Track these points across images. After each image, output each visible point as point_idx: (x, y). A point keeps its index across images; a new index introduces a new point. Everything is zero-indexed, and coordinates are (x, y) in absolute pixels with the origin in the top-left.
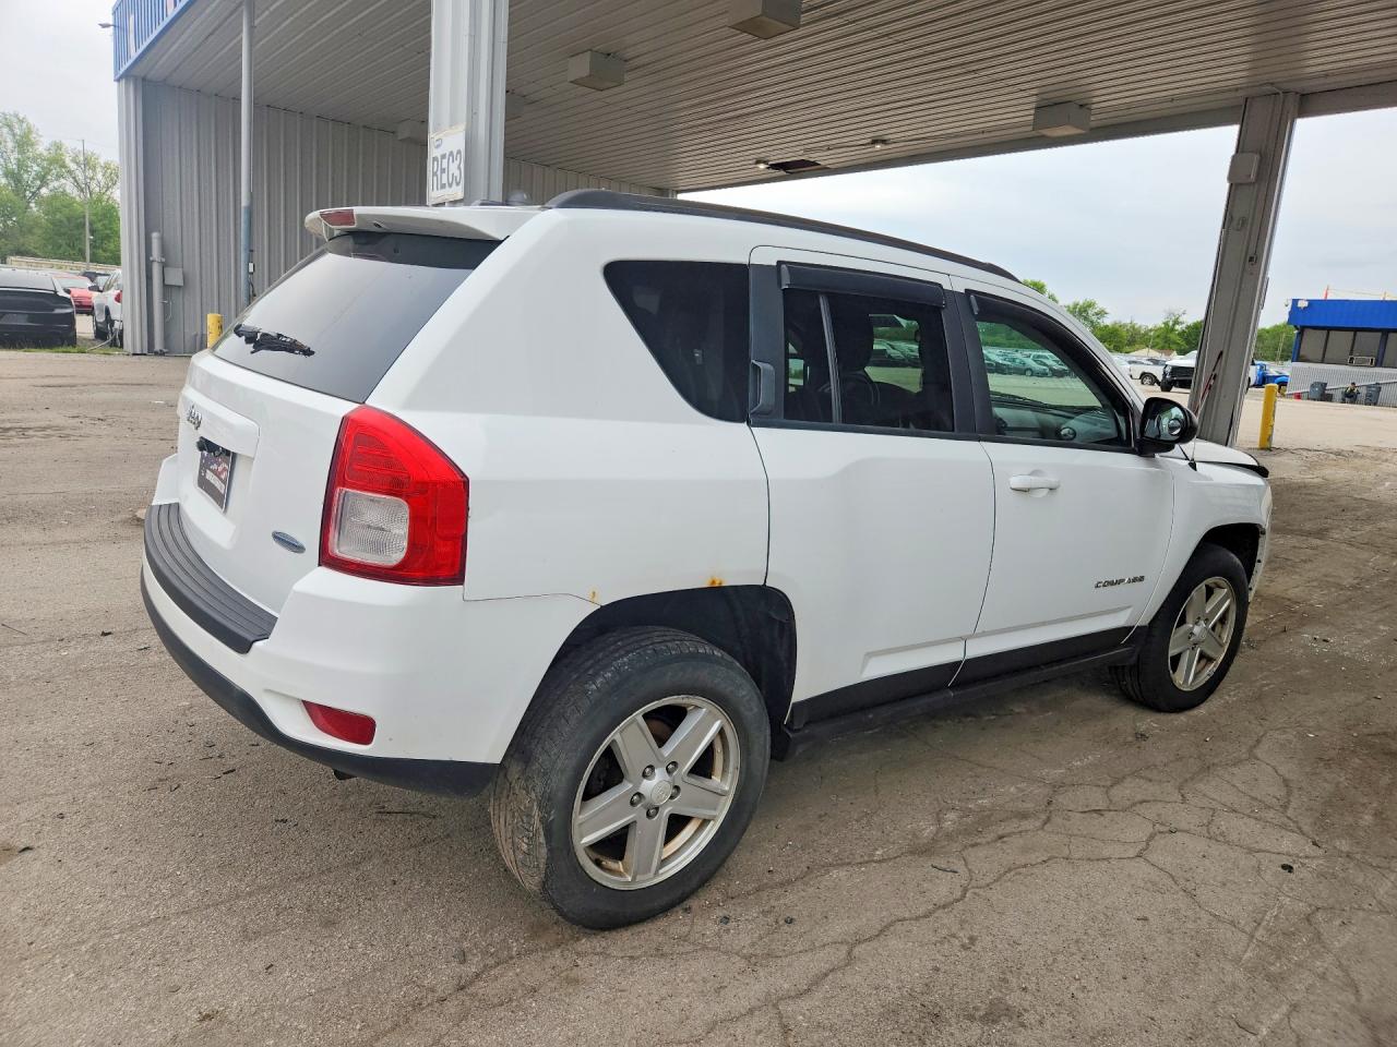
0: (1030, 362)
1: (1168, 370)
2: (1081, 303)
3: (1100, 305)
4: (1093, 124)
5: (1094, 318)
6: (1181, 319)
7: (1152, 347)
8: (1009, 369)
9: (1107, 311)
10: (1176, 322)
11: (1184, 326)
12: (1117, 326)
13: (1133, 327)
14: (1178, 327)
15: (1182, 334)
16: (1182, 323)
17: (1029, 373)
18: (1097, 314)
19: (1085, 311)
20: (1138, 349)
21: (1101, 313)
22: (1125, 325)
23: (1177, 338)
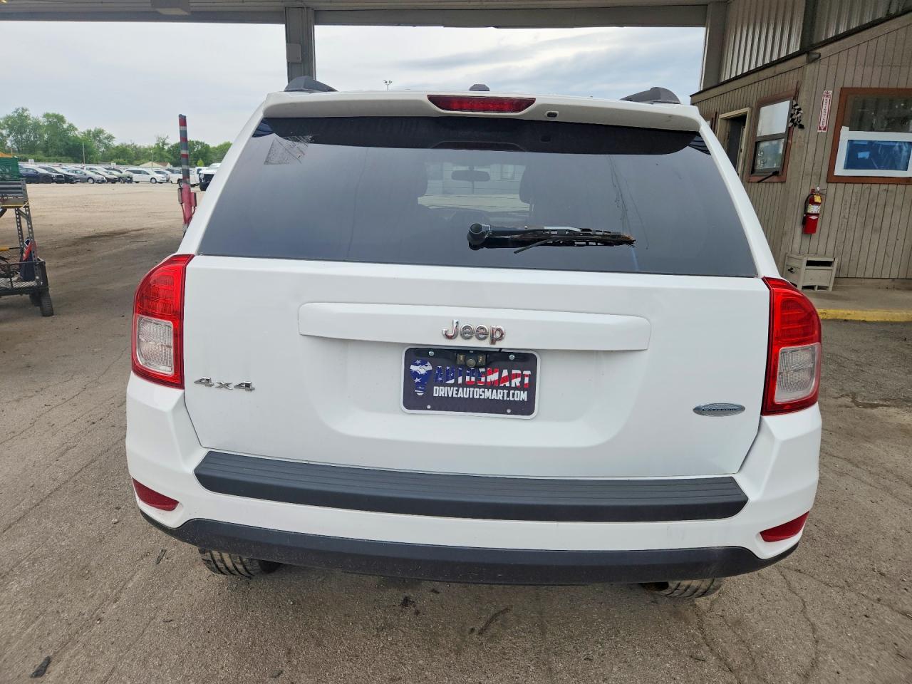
0: (90, 174)
1: (202, 176)
2: (93, 130)
3: (108, 131)
4: (192, 9)
5: (105, 141)
6: (166, 142)
7: (154, 161)
8: (76, 179)
9: (114, 135)
10: (164, 144)
11: (170, 146)
12: (124, 146)
13: (135, 147)
14: (166, 147)
15: (169, 151)
16: (168, 144)
17: (91, 181)
18: (108, 139)
19: (98, 136)
20: (143, 163)
21: (110, 138)
22: (129, 146)
23: (167, 155)
